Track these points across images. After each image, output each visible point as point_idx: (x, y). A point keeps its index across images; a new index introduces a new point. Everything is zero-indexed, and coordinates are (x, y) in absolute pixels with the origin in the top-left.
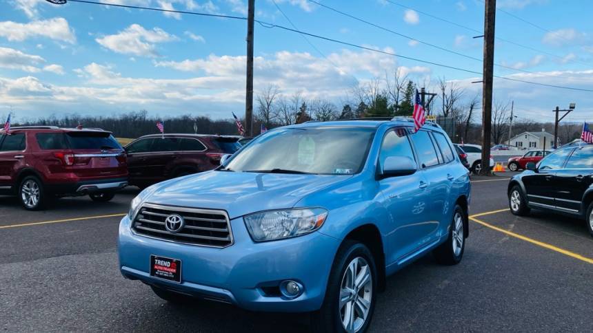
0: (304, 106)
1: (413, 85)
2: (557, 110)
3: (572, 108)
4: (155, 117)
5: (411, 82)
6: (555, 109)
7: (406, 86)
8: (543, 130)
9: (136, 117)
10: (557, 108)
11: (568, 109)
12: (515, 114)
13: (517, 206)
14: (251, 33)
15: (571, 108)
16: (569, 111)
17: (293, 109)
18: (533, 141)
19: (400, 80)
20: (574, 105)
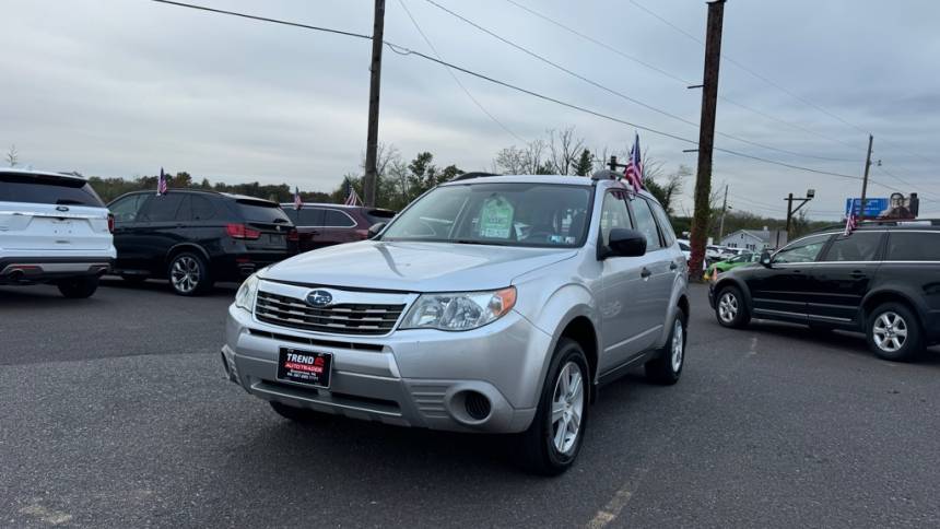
1: (589, 156)
2: (791, 199)
3: (811, 195)
5: (586, 152)
6: (787, 197)
7: (578, 157)
8: (766, 228)
10: (791, 195)
11: (805, 197)
12: (729, 204)
13: (731, 314)
14: (377, 58)
15: (808, 196)
16: (806, 201)
18: (750, 243)
19: (571, 149)
20: (813, 191)
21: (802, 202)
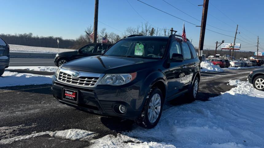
0: (106, 35)
2: (217, 43)
3: (223, 42)
4: (36, 36)
6: (216, 42)
7: (151, 30)
9: (27, 36)
10: (217, 42)
15: (222, 42)
16: (222, 43)
17: (101, 37)
19: (148, 27)
20: (224, 41)
21: (220, 44)
